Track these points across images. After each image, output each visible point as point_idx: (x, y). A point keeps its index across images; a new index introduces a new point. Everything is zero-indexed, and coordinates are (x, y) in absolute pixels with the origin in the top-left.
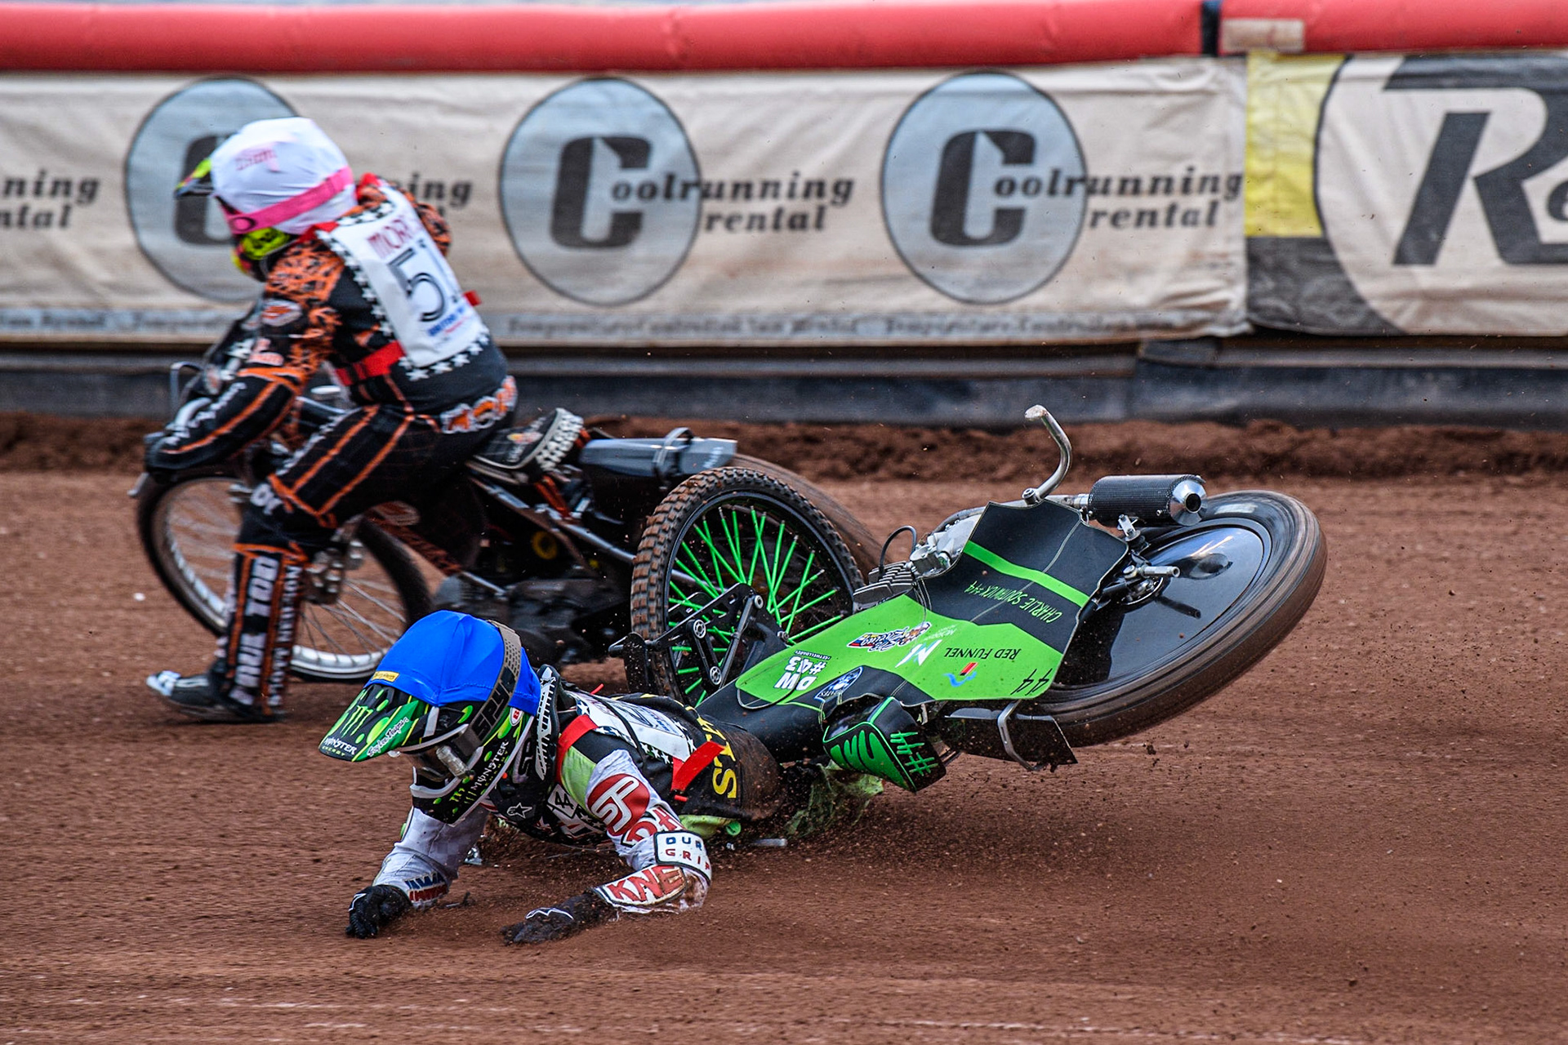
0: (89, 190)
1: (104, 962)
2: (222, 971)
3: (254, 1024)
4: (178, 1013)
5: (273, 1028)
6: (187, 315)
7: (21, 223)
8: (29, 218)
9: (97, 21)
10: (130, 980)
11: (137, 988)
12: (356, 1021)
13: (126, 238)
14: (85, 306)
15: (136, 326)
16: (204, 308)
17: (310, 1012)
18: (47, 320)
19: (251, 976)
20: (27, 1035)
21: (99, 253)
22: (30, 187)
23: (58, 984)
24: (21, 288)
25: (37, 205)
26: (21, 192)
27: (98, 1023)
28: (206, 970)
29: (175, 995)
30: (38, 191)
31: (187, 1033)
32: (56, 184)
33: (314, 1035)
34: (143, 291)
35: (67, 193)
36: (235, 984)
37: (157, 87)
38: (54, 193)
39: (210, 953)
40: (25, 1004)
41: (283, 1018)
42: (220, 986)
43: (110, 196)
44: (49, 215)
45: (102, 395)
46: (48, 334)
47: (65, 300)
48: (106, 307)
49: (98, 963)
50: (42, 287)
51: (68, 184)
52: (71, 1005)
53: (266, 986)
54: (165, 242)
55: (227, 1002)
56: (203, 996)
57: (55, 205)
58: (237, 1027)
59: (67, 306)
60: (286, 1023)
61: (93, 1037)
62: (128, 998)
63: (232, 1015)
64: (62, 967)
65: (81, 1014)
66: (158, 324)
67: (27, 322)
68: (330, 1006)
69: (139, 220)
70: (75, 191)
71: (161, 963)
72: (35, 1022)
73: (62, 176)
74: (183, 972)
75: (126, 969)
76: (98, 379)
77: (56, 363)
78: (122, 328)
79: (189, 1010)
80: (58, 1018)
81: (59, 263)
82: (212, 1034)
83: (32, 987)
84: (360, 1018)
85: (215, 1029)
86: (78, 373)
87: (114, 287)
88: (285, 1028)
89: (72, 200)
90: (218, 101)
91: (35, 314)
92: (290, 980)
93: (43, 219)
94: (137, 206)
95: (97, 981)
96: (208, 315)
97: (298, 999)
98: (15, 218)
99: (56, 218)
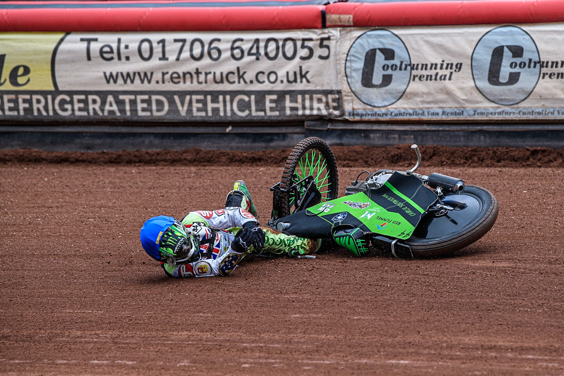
0: (459, 67)
1: (467, 340)
2: (507, 344)
3: (519, 363)
4: (492, 358)
5: (526, 365)
6: (492, 110)
7: (436, 79)
8: (438, 77)
9: (462, 6)
10: (475, 346)
11: (477, 349)
12: (555, 363)
13: (472, 84)
14: (456, 108)
15: (474, 114)
16: (498, 108)
17: (538, 359)
18: (444, 113)
19: (517, 346)
20: (441, 365)
21: (462, 89)
22: (439, 66)
23: (451, 347)
24: (435, 102)
25: (441, 73)
26: (435, 68)
27: (465, 361)
28: (501, 343)
29: (491, 352)
30: (441, 68)
31: (495, 366)
32: (448, 64)
33: (540, 368)
34: (477, 102)
35: (451, 68)
36: (512, 349)
37: (483, 30)
38: (447, 68)
39: (503, 337)
40: (440, 354)
41: (529, 361)
42: (507, 349)
43: (466, 69)
44: (445, 76)
45: (462, 139)
46: (444, 118)
47: (450, 106)
48: (464, 108)
49: (464, 340)
50: (442, 102)
51: (452, 64)
52: (455, 355)
53: (523, 350)
54: (484, 84)
55: (509, 355)
56: (501, 352)
57: (447, 72)
58: (513, 364)
59: (451, 108)
60: (530, 363)
61: (463, 366)
62: (475, 353)
63: (511, 360)
64: (452, 341)
65: (459, 358)
66: (482, 114)
67: (437, 114)
68: (546, 358)
69: (475, 77)
70: (454, 67)
71: (485, 341)
72: (443, 360)
73: (450, 62)
74: (493, 344)
75: (474, 342)
76: (461, 133)
77: (447, 128)
78: (469, 115)
79: (496, 357)
80: (450, 359)
81: (448, 93)
82: (504, 366)
83: (442, 348)
84: (556, 362)
85: (506, 365)
86: (454, 131)
87: (466, 101)
88: (530, 365)
89: (453, 70)
90: (504, 34)
91: (440, 111)
92: (531, 348)
93: (443, 77)
94: (474, 71)
95: (464, 346)
96: (499, 110)
97: (534, 355)
98: (433, 77)
99: (447, 77)
